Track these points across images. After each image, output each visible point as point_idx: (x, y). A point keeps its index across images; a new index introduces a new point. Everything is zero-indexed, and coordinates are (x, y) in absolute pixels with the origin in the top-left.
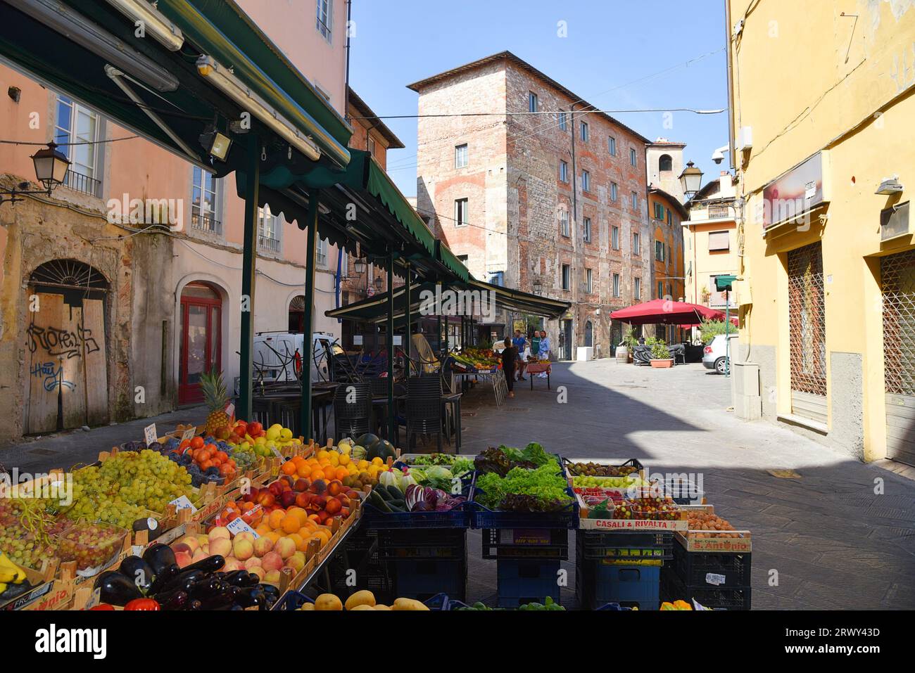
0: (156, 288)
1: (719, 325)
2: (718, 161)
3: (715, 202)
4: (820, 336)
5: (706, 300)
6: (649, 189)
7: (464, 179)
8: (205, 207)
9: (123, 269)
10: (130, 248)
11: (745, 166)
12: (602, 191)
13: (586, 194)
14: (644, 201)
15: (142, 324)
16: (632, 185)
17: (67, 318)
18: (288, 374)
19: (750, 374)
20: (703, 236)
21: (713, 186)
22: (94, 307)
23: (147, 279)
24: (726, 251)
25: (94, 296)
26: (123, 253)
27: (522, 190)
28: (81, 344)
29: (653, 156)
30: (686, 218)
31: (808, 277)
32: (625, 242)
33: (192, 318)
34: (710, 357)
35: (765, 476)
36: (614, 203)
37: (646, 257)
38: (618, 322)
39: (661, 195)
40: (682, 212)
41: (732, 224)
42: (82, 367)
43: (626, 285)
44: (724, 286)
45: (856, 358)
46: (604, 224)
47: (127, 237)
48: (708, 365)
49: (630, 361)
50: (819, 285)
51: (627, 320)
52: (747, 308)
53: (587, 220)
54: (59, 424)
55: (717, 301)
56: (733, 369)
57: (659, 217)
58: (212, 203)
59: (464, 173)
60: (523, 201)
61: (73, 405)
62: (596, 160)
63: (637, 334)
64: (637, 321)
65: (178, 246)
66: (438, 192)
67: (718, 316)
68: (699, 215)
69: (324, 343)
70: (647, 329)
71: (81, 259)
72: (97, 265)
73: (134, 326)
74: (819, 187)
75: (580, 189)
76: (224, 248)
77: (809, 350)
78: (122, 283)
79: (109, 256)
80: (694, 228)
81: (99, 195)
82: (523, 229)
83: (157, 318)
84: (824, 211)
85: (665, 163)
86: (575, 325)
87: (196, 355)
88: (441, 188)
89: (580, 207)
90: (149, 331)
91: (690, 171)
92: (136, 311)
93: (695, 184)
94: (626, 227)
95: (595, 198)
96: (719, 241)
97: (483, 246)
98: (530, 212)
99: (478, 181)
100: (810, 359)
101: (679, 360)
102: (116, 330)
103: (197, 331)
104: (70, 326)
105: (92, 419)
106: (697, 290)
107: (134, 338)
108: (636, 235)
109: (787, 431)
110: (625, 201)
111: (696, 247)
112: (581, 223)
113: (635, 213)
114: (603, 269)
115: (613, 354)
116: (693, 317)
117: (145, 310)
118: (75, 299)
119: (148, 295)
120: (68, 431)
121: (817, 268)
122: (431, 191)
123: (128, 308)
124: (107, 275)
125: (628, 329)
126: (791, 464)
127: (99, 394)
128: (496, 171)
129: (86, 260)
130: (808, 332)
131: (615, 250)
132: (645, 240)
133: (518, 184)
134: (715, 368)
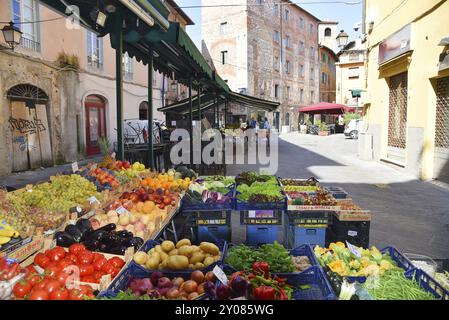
0: (72, 99)
1: (352, 115)
2: (356, 30)
3: (352, 52)
4: (404, 119)
5: (346, 102)
6: (319, 46)
7: (225, 41)
8: (94, 58)
9: (54, 89)
10: (57, 78)
11: (370, 32)
12: (296, 47)
13: (287, 48)
14: (316, 52)
15: (66, 117)
16: (311, 44)
17: (28, 114)
18: (140, 140)
19: (368, 138)
20: (346, 69)
21: (352, 44)
22: (41, 108)
23: (67, 94)
24: (357, 77)
25: (41, 103)
26: (54, 80)
27: (255, 47)
28: (36, 127)
29: (322, 28)
30: (337, 60)
31: (399, 90)
32: (307, 72)
33: (91, 113)
34: (347, 131)
35: (374, 187)
36: (301, 53)
37: (317, 81)
38: (302, 113)
39: (325, 48)
40: (335, 57)
41: (362, 64)
42: (38, 138)
43: (307, 95)
44: (356, 95)
45: (421, 130)
46: (296, 64)
47: (55, 72)
48: (346, 135)
49: (308, 132)
50: (405, 93)
51: (307, 112)
52: (368, 106)
53: (288, 62)
54: (29, 166)
55: (352, 103)
56: (359, 135)
57: (324, 60)
58: (98, 55)
59: (225, 37)
60: (255, 52)
61: (35, 157)
62: (293, 31)
63: (312, 120)
64: (312, 113)
65: (82, 76)
66: (212, 47)
67: (352, 110)
68: (344, 59)
69: (157, 124)
70: (317, 117)
71: (32, 84)
72: (41, 87)
73: (62, 118)
74: (408, 43)
75: (284, 46)
76: (105, 77)
77: (397, 126)
78: (54, 96)
79: (47, 82)
80: (341, 66)
81: (39, 51)
82: (255, 67)
83: (74, 113)
84: (410, 55)
85: (328, 32)
86: (281, 115)
87: (94, 131)
88: (214, 46)
89: (284, 55)
90: (70, 120)
91: (342, 35)
92: (63, 110)
93: (344, 42)
94: (307, 65)
95: (291, 50)
96: (354, 72)
97: (235, 75)
98: (259, 58)
99: (232, 42)
100: (398, 130)
101: (332, 132)
102: (53, 120)
103: (94, 119)
104: (30, 118)
105: (45, 164)
106: (342, 98)
107: (62, 124)
108: (312, 69)
109: (385, 165)
110: (307, 52)
111: (342, 75)
112: (284, 63)
113: (312, 58)
114: (295, 86)
115: (299, 129)
116: (339, 111)
117: (67, 109)
118: (31, 104)
119: (68, 102)
120: (33, 170)
121: (405, 84)
122: (209, 47)
123: (59, 108)
124: (46, 92)
125: (307, 117)
126: (386, 181)
127: (47, 152)
128: (242, 37)
129: (35, 85)
130: (397, 117)
131: (302, 77)
132: (316, 72)
133: (253, 43)
134: (349, 136)
